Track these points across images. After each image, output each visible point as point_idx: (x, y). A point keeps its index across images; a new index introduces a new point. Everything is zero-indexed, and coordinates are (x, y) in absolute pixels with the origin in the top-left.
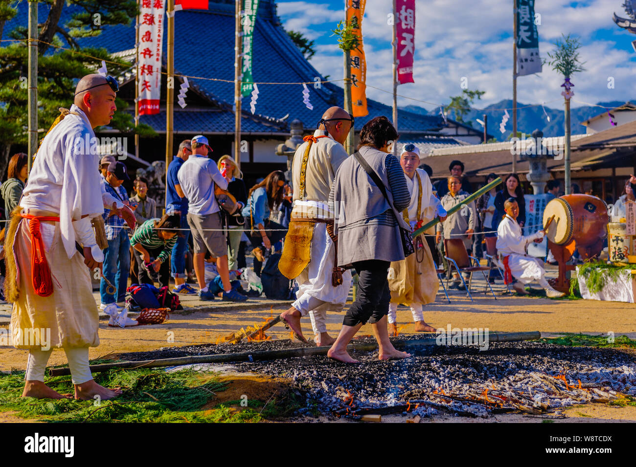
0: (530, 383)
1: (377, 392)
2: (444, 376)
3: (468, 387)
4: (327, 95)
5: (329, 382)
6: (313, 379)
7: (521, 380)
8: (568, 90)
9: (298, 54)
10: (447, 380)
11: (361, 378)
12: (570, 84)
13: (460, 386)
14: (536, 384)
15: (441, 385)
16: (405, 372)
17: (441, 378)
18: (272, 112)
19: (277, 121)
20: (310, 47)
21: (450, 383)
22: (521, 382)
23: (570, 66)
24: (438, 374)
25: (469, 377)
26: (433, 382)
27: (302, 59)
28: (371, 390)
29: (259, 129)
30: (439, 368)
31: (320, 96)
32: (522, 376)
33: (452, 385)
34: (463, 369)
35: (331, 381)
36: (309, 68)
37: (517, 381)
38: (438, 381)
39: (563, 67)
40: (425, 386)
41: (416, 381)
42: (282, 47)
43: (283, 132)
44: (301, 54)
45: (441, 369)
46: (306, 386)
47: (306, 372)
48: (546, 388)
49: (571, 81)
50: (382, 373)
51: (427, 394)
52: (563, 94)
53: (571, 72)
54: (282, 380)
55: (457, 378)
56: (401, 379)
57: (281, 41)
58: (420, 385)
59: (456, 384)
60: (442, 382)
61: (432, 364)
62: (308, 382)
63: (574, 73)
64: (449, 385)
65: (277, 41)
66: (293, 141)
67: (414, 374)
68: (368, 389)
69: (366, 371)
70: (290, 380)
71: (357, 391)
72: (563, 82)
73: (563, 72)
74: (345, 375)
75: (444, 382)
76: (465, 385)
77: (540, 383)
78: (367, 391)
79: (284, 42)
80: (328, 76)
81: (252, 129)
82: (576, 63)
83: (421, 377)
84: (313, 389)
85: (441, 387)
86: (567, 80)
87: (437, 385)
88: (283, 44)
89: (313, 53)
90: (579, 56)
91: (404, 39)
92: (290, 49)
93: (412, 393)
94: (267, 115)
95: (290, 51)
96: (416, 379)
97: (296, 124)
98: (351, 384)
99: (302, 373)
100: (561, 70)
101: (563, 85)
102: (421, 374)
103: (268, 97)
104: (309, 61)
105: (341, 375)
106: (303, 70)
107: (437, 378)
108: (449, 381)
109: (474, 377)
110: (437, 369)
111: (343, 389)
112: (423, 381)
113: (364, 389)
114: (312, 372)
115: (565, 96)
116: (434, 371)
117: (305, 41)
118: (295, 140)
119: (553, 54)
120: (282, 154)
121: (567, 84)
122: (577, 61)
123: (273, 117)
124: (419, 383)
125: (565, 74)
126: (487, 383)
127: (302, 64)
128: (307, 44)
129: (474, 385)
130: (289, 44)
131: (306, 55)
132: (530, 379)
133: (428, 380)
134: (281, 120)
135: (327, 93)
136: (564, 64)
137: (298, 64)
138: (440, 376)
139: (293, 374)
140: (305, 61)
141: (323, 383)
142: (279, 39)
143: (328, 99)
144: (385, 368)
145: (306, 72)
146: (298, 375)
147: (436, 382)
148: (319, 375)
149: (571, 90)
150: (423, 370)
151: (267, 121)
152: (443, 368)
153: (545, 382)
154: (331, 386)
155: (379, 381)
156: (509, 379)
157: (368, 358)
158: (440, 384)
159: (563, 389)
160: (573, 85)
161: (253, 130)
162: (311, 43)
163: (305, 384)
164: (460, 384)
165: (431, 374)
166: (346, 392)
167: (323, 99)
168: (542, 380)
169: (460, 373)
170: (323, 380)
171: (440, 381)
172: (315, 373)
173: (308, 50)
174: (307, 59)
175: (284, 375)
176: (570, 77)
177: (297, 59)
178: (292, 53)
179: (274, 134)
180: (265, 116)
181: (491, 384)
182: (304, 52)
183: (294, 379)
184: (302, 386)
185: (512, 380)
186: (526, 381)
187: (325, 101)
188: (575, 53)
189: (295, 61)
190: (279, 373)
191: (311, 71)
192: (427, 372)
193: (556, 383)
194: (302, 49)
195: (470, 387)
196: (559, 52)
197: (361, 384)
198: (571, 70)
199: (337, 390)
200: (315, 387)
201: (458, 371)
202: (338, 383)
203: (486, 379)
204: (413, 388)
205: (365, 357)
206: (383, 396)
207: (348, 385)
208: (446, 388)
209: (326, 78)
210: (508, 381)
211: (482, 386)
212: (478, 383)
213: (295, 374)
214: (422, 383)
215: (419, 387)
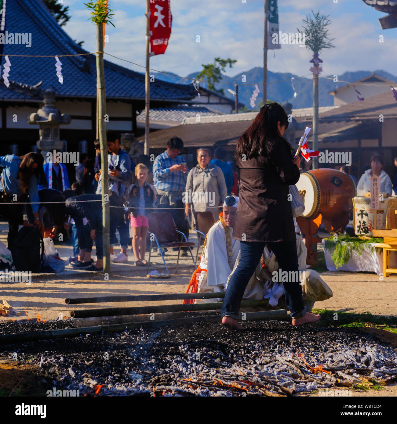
0: (276, 366)
1: (124, 378)
2: (191, 360)
3: (215, 372)
4: (81, 63)
5: (76, 368)
6: (59, 365)
7: (267, 363)
8: (316, 65)
9: (52, 20)
10: (194, 364)
11: (109, 363)
12: (319, 59)
13: (207, 371)
14: (282, 368)
15: (189, 370)
16: (153, 356)
17: (189, 362)
18: (26, 79)
19: (31, 88)
20: (65, 13)
21: (197, 367)
22: (267, 366)
23: (318, 42)
24: (186, 357)
25: (216, 361)
26: (180, 367)
27: (56, 25)
28: (119, 375)
29: (12, 95)
30: (186, 351)
31: (73, 63)
32: (268, 359)
33: (200, 369)
34: (210, 353)
35: (78, 367)
36: (62, 35)
37: (263, 364)
38: (186, 365)
39: (312, 43)
40: (172, 371)
41: (164, 366)
42: (36, 13)
43: (36, 99)
44: (55, 21)
45: (189, 353)
46: (52, 373)
47: (53, 358)
48: (291, 372)
49: (320, 57)
50: (129, 358)
51: (175, 379)
52: (311, 69)
53: (320, 48)
54: (28, 367)
55: (204, 362)
56: (148, 364)
57: (35, 8)
58: (167, 370)
59: (203, 368)
60: (189, 366)
61: (180, 347)
62: (55, 369)
63: (323, 49)
64: (196, 369)
65: (31, 8)
66: (45, 111)
67: (162, 358)
68: (116, 375)
69: (113, 356)
70: (36, 367)
71: (104, 377)
72: (312, 58)
73: (312, 48)
74: (92, 361)
75: (192, 366)
76: (212, 370)
77: (285, 366)
78: (114, 377)
79: (38, 8)
80: (83, 42)
81: (5, 95)
82: (324, 40)
83: (168, 362)
84: (59, 376)
85: (189, 372)
86: (316, 56)
87: (184, 370)
88: (38, 11)
89: (67, 19)
90: (328, 33)
91: (156, 10)
92: (44, 15)
93: (159, 379)
94: (19, 81)
95: (44, 17)
96: (163, 363)
97: (49, 94)
98: (98, 370)
99: (49, 360)
100: (310, 46)
101: (312, 61)
102: (168, 358)
103: (22, 63)
104: (63, 28)
105: (88, 361)
106: (58, 36)
107: (185, 362)
108: (197, 365)
109: (222, 361)
110: (184, 352)
111: (90, 375)
112: (170, 365)
113: (112, 375)
114: (59, 358)
115: (313, 72)
116: (181, 355)
117: (59, 6)
118: (48, 109)
119: (303, 31)
120: (34, 123)
121: (316, 61)
122: (325, 37)
123: (27, 84)
124: (167, 368)
125: (313, 49)
126: (234, 367)
127: (55, 31)
128: (62, 10)
129: (221, 369)
130: (43, 11)
131: (61, 21)
132: (276, 362)
133: (176, 364)
134: (35, 87)
135: (81, 60)
136: (313, 40)
137: (52, 31)
138: (188, 360)
139: (40, 360)
140: (59, 28)
141: (70, 369)
142: (33, 5)
143: (82, 66)
144: (133, 353)
145: (60, 39)
146: (44, 361)
147: (183, 366)
148: (65, 361)
149: (320, 66)
150: (170, 354)
151: (20, 87)
152: (191, 351)
153: (291, 365)
154: (78, 372)
155: (126, 367)
156: (255, 363)
157: (117, 340)
158: (187, 368)
159: (308, 373)
160: (321, 61)
161: (6, 97)
162: (66, 9)
163: (51, 371)
164: (207, 368)
165: (179, 359)
166: (93, 379)
167: (76, 66)
168: (288, 363)
169: (208, 357)
170: (70, 367)
171: (187, 365)
172: (62, 359)
173: (62, 16)
174: (61, 25)
175: (30, 361)
176: (319, 53)
177: (51, 25)
178: (46, 20)
179: (27, 100)
180: (18, 83)
181: (237, 368)
182: (58, 18)
183: (40, 366)
184: (49, 373)
185: (258, 363)
186: (272, 364)
187: (79, 68)
188: (325, 30)
189: (50, 28)
190: (26, 359)
191: (65, 38)
192: (175, 357)
193: (301, 367)
194: (57, 15)
195: (217, 372)
196: (308, 29)
197: (108, 370)
198: (320, 46)
199: (84, 377)
200: (62, 374)
201: (206, 355)
202: (85, 369)
203: (233, 362)
204: (161, 373)
205: (113, 339)
206: (131, 382)
207: (95, 372)
208: (193, 372)
209: (80, 44)
210: (255, 365)
211: (228, 370)
212: (223, 367)
213: (42, 360)
214: (169, 367)
215: (166, 372)
